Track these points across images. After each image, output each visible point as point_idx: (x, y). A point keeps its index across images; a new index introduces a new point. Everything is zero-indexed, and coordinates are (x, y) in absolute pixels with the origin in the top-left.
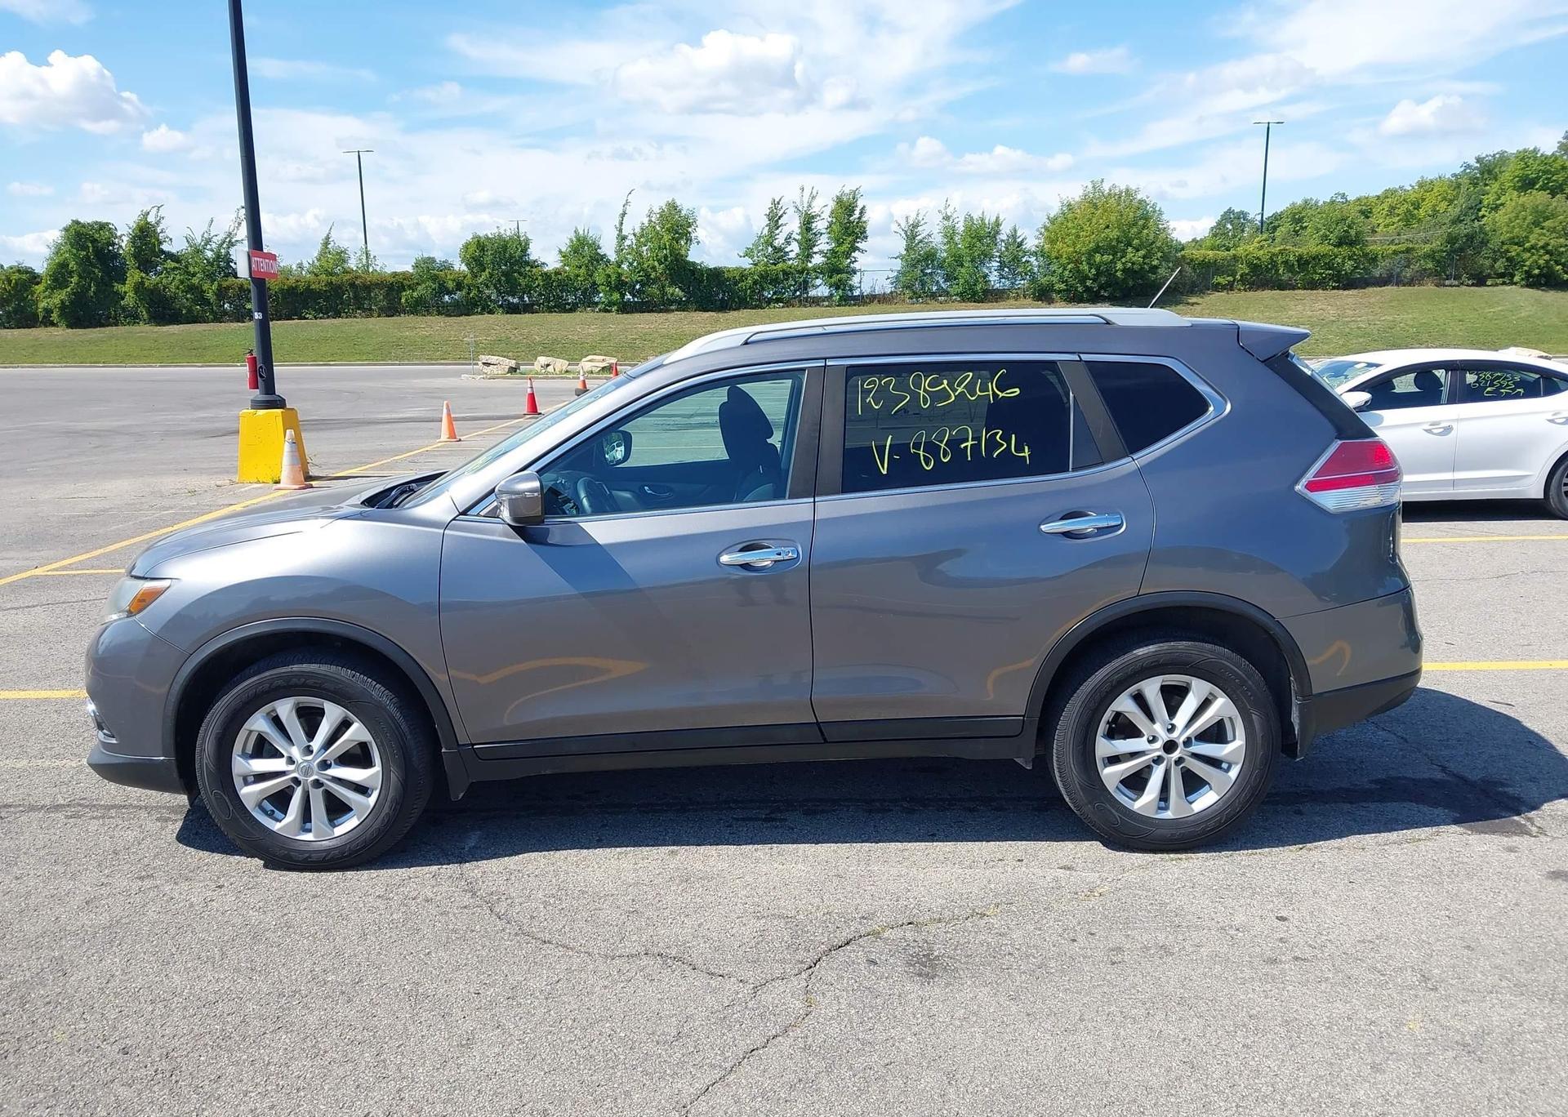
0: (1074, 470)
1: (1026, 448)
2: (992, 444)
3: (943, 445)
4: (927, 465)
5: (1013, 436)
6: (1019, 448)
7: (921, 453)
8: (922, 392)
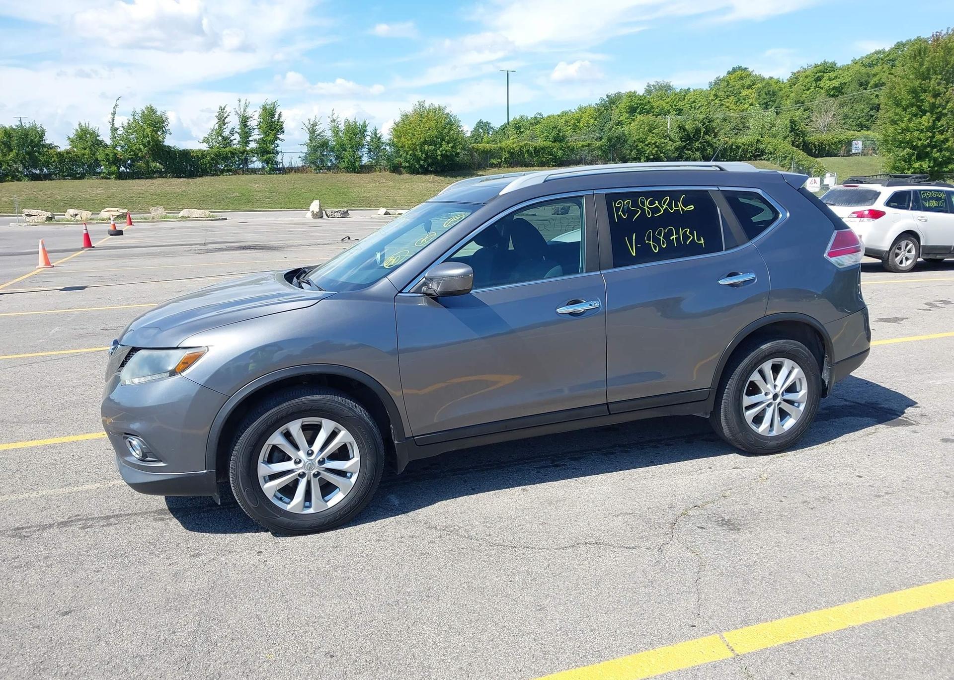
0: (726, 249)
1: (702, 238)
2: (686, 237)
3: (661, 238)
4: (655, 250)
5: (695, 232)
6: (699, 239)
7: (651, 243)
8: (646, 208)
